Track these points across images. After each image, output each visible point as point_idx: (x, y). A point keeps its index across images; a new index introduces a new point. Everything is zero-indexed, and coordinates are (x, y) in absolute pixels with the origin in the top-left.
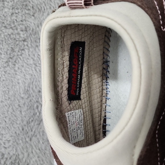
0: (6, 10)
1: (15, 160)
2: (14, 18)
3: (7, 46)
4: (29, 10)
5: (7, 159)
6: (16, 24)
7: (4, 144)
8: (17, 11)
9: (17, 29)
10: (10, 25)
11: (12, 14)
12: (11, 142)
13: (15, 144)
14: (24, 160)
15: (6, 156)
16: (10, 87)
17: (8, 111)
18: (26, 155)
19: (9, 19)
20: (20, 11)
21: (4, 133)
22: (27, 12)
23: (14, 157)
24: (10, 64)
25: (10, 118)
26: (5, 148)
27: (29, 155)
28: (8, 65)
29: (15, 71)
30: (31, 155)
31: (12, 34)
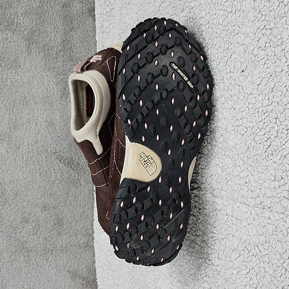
0: (59, 63)
1: (70, 160)
2: (64, 68)
3: (61, 87)
4: (74, 61)
5: (65, 159)
6: (66, 72)
7: (63, 150)
8: (66, 64)
9: (67, 75)
10: (62, 73)
11: (63, 66)
12: (67, 149)
13: (70, 150)
14: (76, 161)
15: (64, 158)
16: (64, 114)
17: (64, 129)
18: (77, 157)
19: (61, 69)
20: (68, 63)
21: (62, 143)
22: (73, 63)
23: (69, 159)
24: (64, 98)
25: (65, 134)
26: (64, 153)
27: (79, 158)
28: (62, 99)
29: (67, 102)
30: (81, 158)
31: (64, 78)
